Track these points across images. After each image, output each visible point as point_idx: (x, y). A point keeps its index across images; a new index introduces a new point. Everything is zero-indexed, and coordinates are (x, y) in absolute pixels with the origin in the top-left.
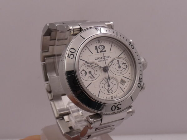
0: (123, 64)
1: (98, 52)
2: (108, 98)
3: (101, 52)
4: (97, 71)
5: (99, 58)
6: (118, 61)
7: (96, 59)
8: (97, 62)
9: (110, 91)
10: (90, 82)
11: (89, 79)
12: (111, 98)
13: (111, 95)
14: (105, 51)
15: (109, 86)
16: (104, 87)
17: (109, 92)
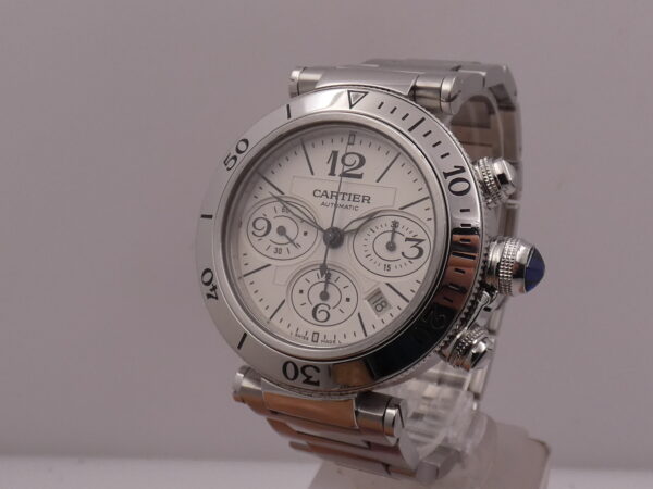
0: (408, 239)
1: (332, 173)
2: (301, 333)
3: (344, 174)
4: (305, 234)
5: (329, 195)
6: (395, 224)
7: (317, 193)
8: (315, 203)
9: (322, 316)
10: (268, 261)
11: (271, 253)
12: (310, 338)
13: (317, 329)
14: (360, 176)
15: (325, 296)
16: (305, 293)
17: (318, 315)
